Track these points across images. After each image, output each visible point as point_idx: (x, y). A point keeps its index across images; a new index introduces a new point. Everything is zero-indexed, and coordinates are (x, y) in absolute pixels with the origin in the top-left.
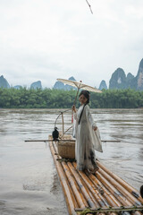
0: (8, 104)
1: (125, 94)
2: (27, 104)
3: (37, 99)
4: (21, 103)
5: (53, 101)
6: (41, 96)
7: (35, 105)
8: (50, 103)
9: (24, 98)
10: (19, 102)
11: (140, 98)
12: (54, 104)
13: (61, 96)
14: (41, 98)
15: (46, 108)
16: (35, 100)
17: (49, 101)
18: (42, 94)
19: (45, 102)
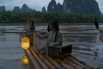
1: (56, 15)
3: (3, 17)
5: (13, 19)
6: (6, 15)
8: (11, 20)
11: (64, 18)
12: (14, 21)
13: (18, 15)
14: (5, 17)
15: (9, 23)
16: (1, 18)
17: (10, 19)
18: (6, 14)
19: (8, 19)
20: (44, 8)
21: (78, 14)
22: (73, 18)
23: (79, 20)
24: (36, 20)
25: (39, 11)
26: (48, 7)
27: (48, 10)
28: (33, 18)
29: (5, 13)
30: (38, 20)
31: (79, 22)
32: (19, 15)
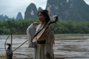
20: (20, 14)
21: (66, 22)
22: (60, 28)
23: (67, 30)
24: (9, 30)
25: (13, 18)
26: (26, 13)
27: (25, 17)
28: (4, 28)
30: (11, 31)
31: (67, 32)
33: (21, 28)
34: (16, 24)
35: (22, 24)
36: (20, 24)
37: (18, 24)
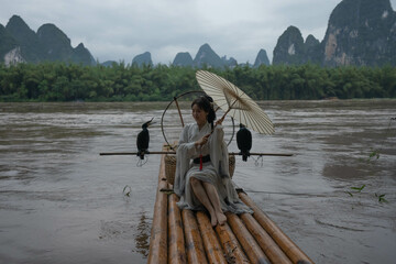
0: (93, 93)
1: (301, 73)
2: (126, 93)
3: (143, 85)
4: (116, 92)
5: (172, 89)
6: (152, 78)
7: (141, 95)
8: (166, 92)
9: (120, 83)
10: (112, 90)
11: (329, 82)
12: (174, 94)
13: (187, 79)
14: (150, 82)
15: (160, 100)
16: (139, 87)
17: (164, 88)
18: (153, 76)
19: (158, 91)
20: (262, 54)
22: (358, 83)
25: (247, 64)
26: (274, 52)
27: (275, 59)
29: (151, 73)
32: (188, 76)
33: (263, 84)
34: (253, 76)
35: (266, 77)
36: (262, 77)
37: (258, 77)
